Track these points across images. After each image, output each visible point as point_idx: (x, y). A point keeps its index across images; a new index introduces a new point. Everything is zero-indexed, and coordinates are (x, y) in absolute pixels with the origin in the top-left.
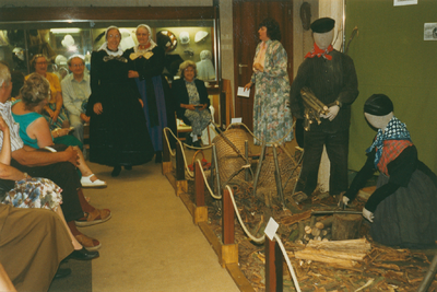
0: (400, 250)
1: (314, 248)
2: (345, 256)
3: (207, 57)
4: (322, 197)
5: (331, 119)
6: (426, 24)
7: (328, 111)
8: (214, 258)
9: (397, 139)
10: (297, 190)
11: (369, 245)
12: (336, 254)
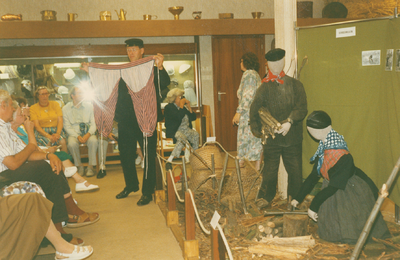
0: (341, 245)
1: (266, 244)
2: (291, 250)
3: (190, 86)
4: (281, 203)
5: (284, 134)
6: (363, 52)
7: (280, 128)
8: (180, 253)
9: (335, 148)
10: (259, 197)
11: (313, 240)
12: (283, 249)
